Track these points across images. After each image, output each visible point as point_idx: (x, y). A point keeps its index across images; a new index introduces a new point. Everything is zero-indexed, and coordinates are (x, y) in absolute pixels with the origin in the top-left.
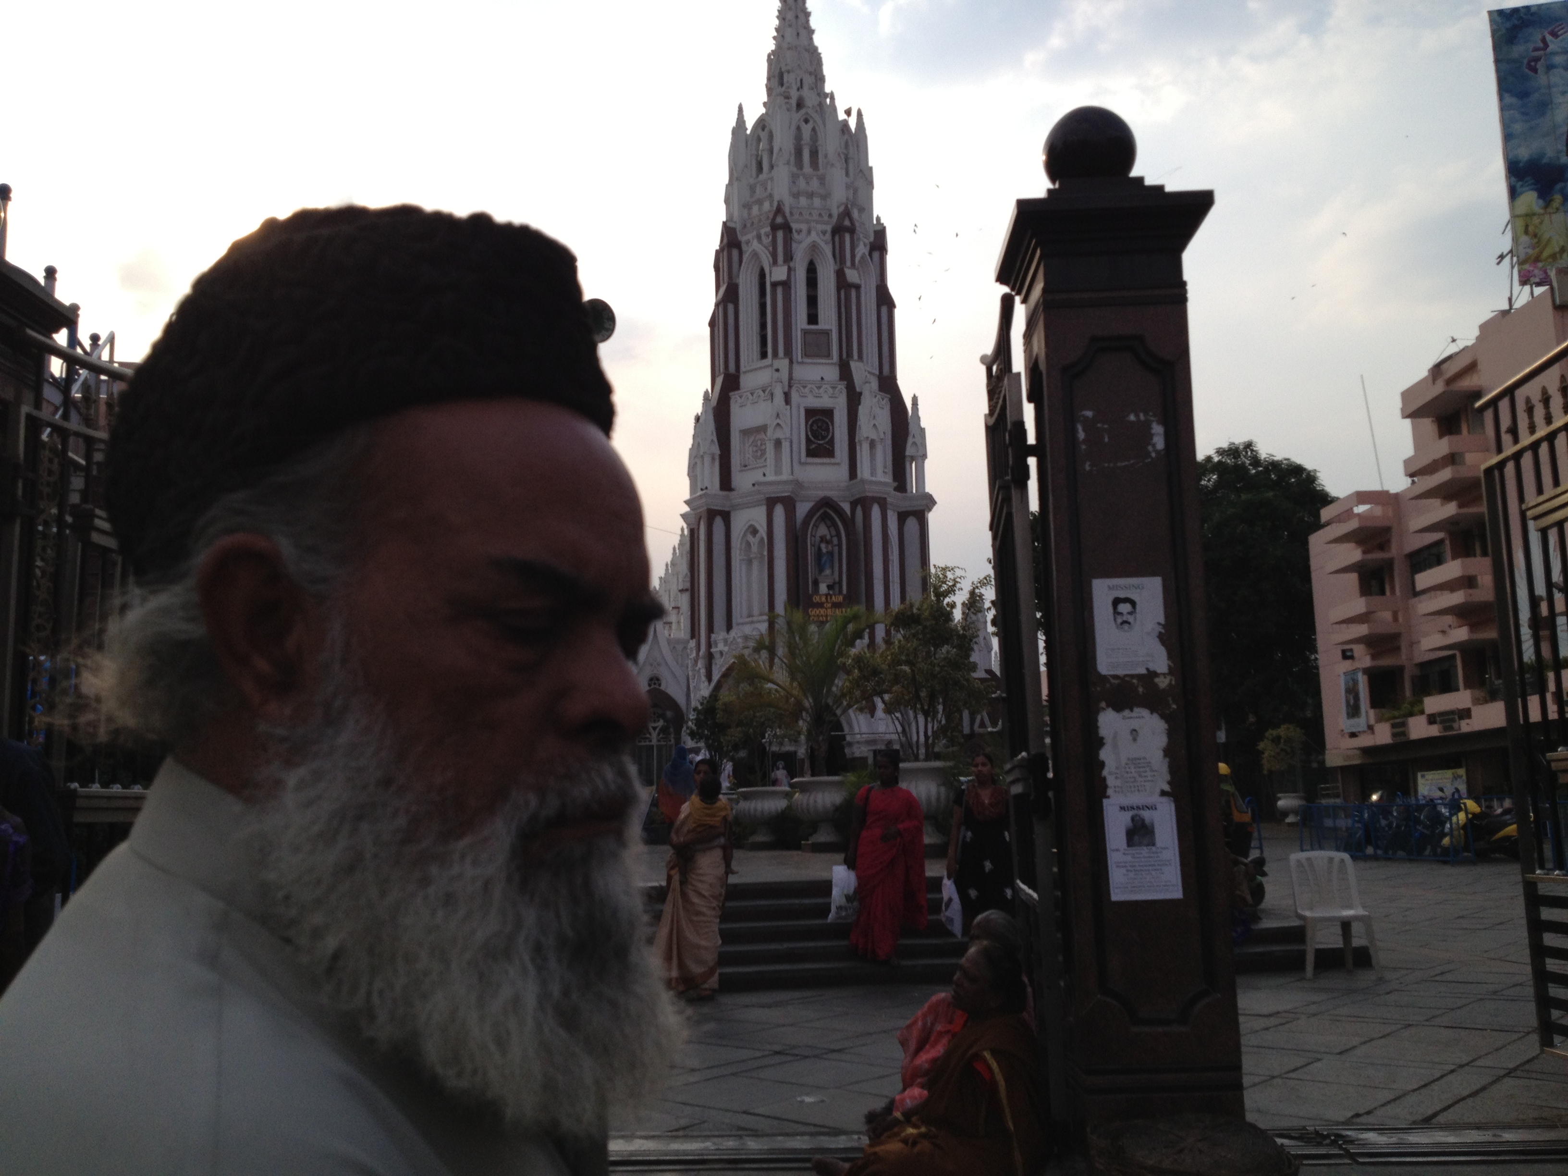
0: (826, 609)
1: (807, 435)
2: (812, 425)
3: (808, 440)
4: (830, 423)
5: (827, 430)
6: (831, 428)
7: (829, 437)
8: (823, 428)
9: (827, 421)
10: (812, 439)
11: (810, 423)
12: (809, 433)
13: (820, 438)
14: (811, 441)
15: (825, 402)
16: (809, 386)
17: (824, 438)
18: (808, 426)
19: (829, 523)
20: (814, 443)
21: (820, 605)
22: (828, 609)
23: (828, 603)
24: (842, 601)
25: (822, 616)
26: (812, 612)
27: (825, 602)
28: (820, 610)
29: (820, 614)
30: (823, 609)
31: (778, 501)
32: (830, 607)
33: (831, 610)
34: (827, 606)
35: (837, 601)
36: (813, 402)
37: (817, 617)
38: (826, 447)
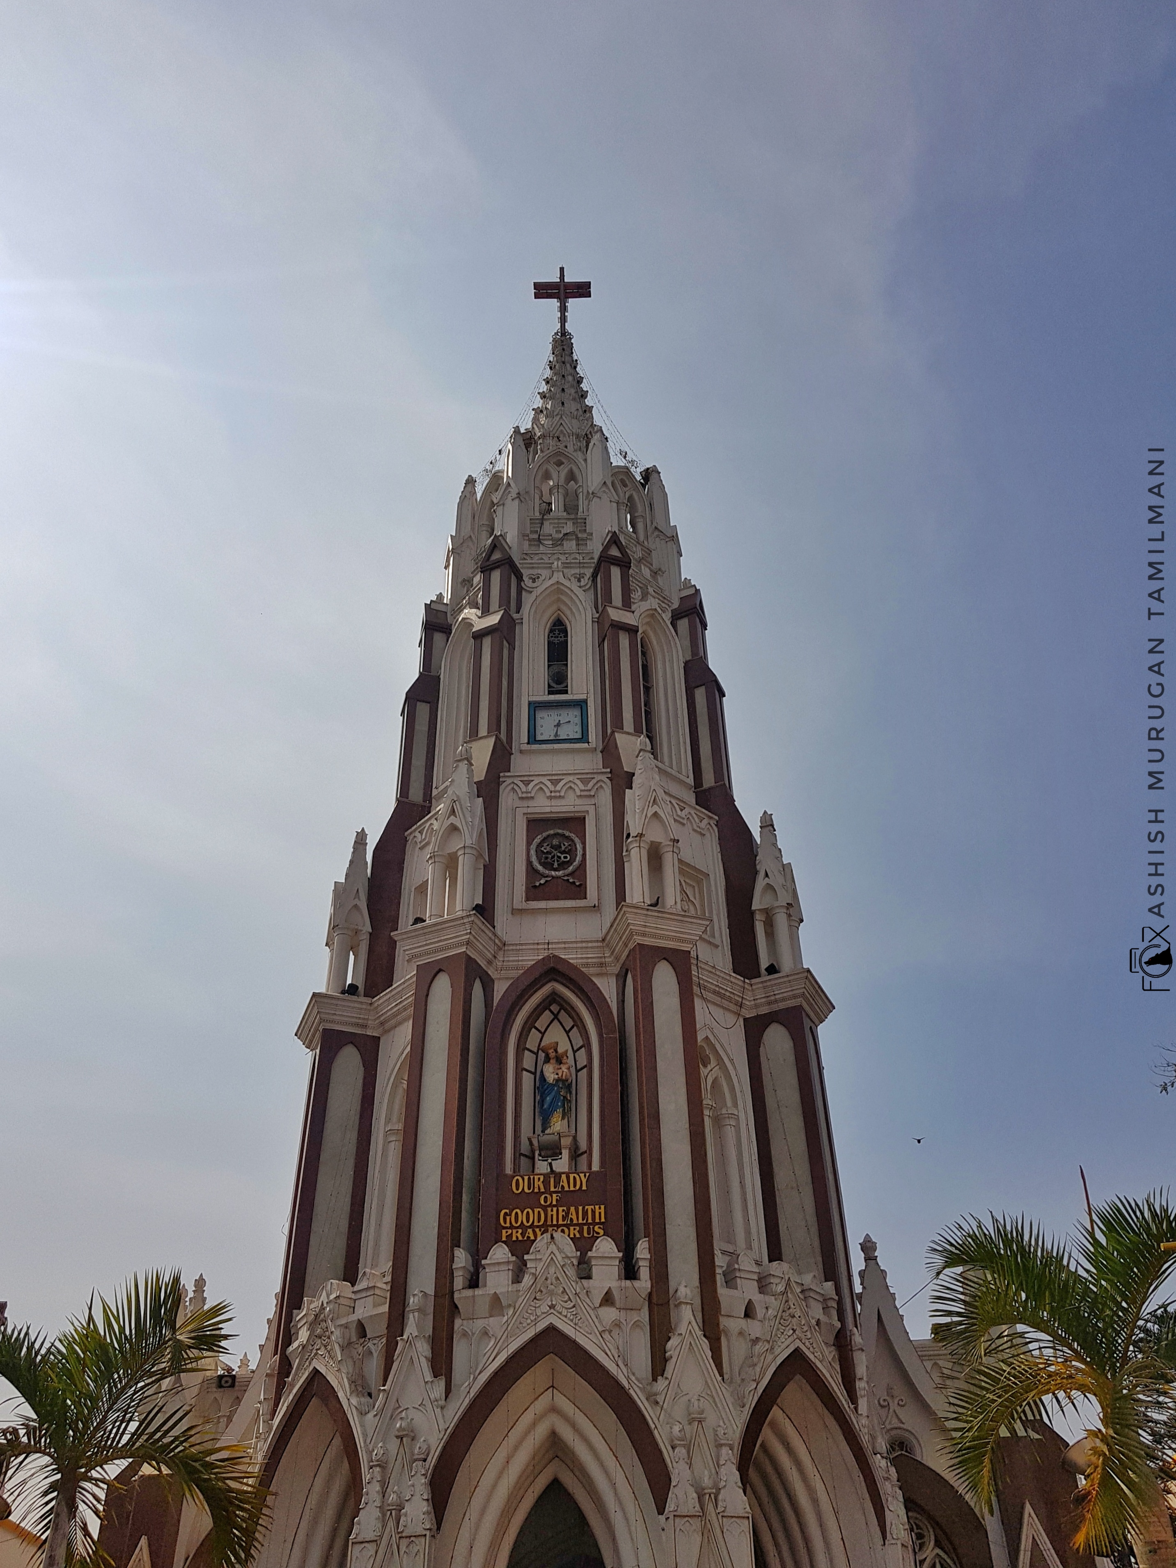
0: (545, 1209)
1: (529, 863)
2: (540, 845)
3: (531, 870)
4: (577, 840)
5: (572, 851)
6: (579, 847)
7: (576, 863)
8: (563, 848)
9: (572, 835)
10: (540, 868)
11: (538, 840)
12: (534, 859)
13: (556, 865)
14: (536, 871)
15: (568, 805)
16: (537, 780)
17: (563, 865)
18: (533, 847)
19: (569, 1023)
20: (543, 876)
21: (531, 1200)
22: (549, 1209)
23: (551, 1194)
24: (584, 1188)
25: (532, 1226)
26: (508, 1218)
27: (543, 1193)
28: (528, 1213)
29: (528, 1222)
30: (536, 1210)
31: (440, 970)
32: (554, 1203)
33: (558, 1211)
34: (548, 1203)
35: (572, 1188)
36: (543, 806)
37: (520, 1231)
38: (568, 880)
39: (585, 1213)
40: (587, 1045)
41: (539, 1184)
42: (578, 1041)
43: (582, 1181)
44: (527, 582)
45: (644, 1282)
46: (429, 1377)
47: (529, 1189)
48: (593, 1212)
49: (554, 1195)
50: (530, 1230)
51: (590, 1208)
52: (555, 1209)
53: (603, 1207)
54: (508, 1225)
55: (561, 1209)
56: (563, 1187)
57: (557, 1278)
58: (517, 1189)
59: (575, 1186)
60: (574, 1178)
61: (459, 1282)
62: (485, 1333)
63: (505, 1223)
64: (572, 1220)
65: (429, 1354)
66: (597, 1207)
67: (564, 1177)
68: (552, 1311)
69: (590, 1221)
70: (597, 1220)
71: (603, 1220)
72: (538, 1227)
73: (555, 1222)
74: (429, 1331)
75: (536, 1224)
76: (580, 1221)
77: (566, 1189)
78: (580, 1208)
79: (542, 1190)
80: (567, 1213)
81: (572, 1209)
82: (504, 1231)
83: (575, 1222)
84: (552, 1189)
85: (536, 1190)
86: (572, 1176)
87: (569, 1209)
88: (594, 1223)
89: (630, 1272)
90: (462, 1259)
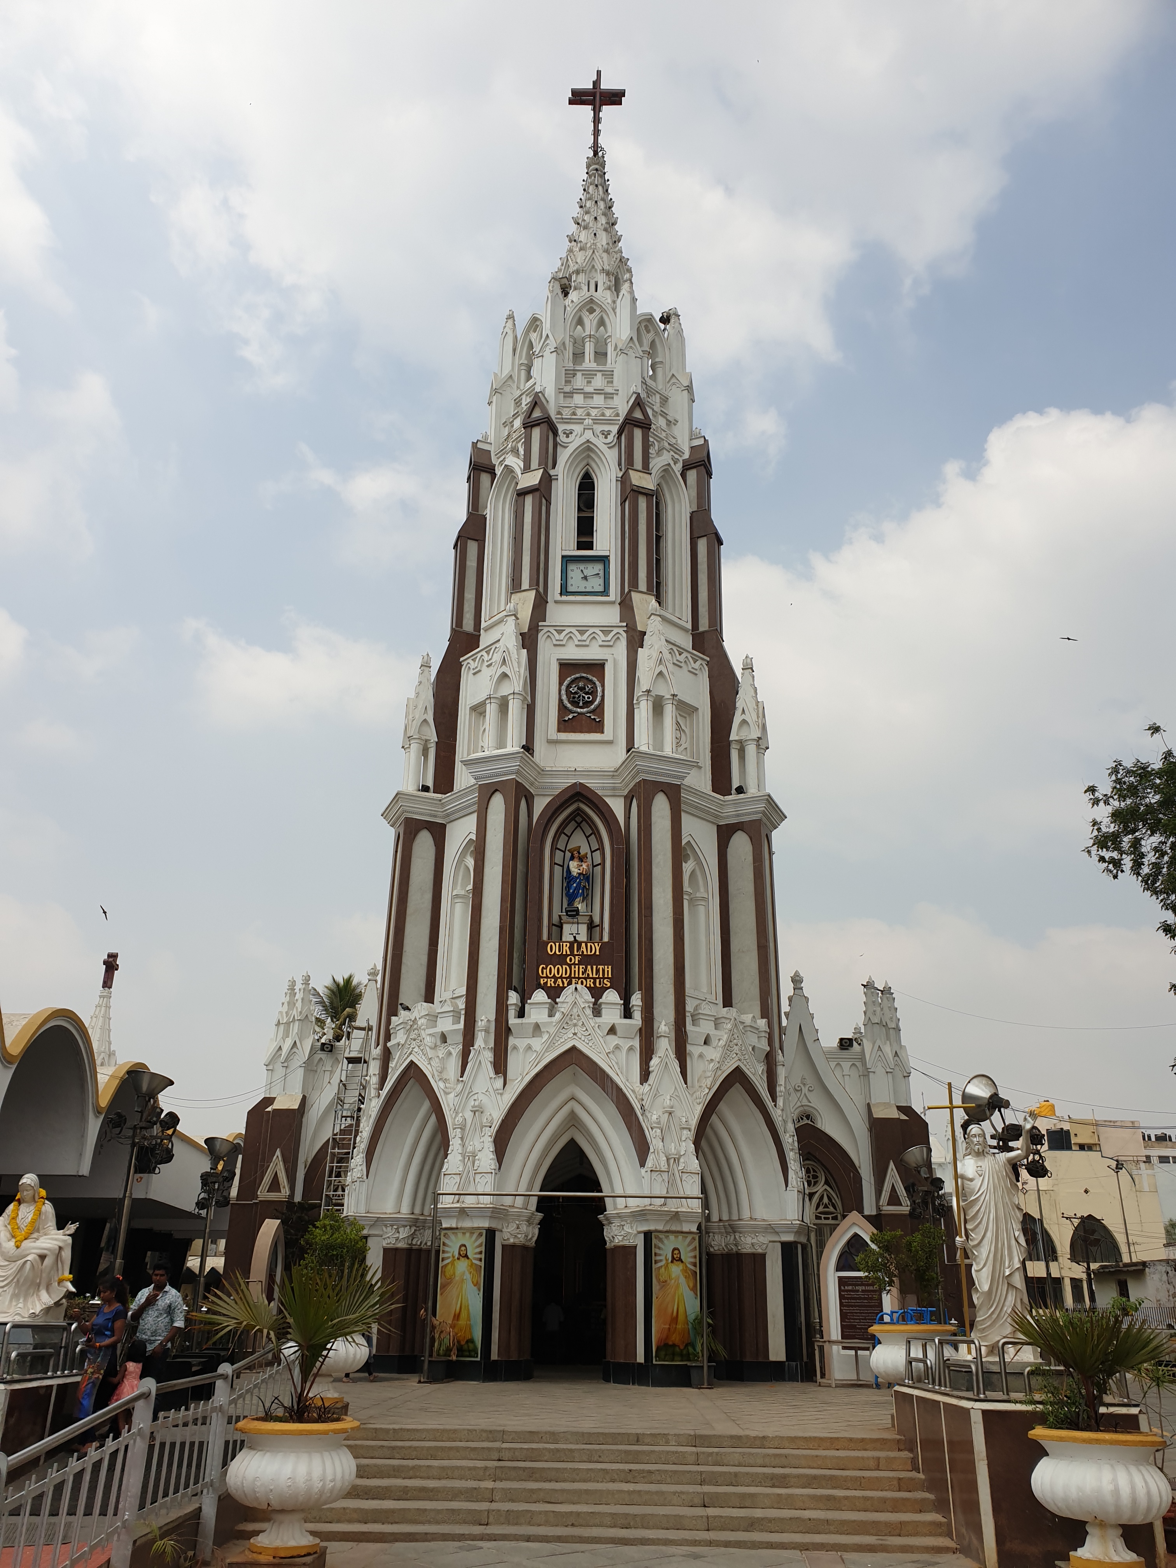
0: (570, 966)
1: (561, 701)
2: (569, 686)
3: (562, 707)
4: (597, 683)
5: (593, 693)
6: (599, 689)
7: (596, 703)
8: (587, 689)
9: (594, 679)
10: (569, 705)
11: (566, 683)
12: (564, 697)
13: (581, 704)
14: (566, 707)
15: (592, 653)
16: (568, 630)
17: (587, 704)
18: (564, 687)
19: (589, 831)
20: (571, 712)
21: (560, 960)
22: (573, 966)
23: (574, 956)
24: (598, 953)
25: (561, 977)
26: (545, 971)
27: (569, 955)
28: (558, 968)
29: (558, 974)
30: (564, 967)
31: (496, 790)
32: (577, 962)
33: (579, 968)
34: (573, 962)
35: (589, 953)
36: (573, 653)
37: (553, 980)
38: (590, 717)
39: (598, 971)
40: (601, 848)
41: (566, 949)
42: (595, 846)
43: (596, 948)
44: (562, 438)
45: (637, 1019)
46: (492, 1075)
47: (559, 952)
48: (603, 970)
49: (577, 957)
50: (560, 980)
51: (601, 967)
52: (577, 967)
53: (610, 967)
54: (545, 975)
55: (581, 967)
56: (583, 952)
57: (578, 1016)
58: (551, 951)
59: (591, 952)
60: (591, 946)
61: (512, 1013)
62: (529, 1048)
63: (543, 974)
64: (588, 974)
65: (492, 1060)
66: (606, 967)
67: (583, 945)
68: (575, 1037)
69: (601, 976)
70: (606, 976)
71: (610, 976)
72: (564, 978)
73: (577, 976)
74: (492, 1045)
75: (564, 976)
76: (594, 976)
77: (585, 953)
78: (594, 967)
79: (568, 953)
80: (585, 970)
81: (589, 967)
82: (542, 980)
83: (591, 976)
84: (576, 953)
85: (564, 953)
86: (589, 945)
87: (586, 968)
88: (604, 978)
89: (627, 1013)
90: (513, 998)
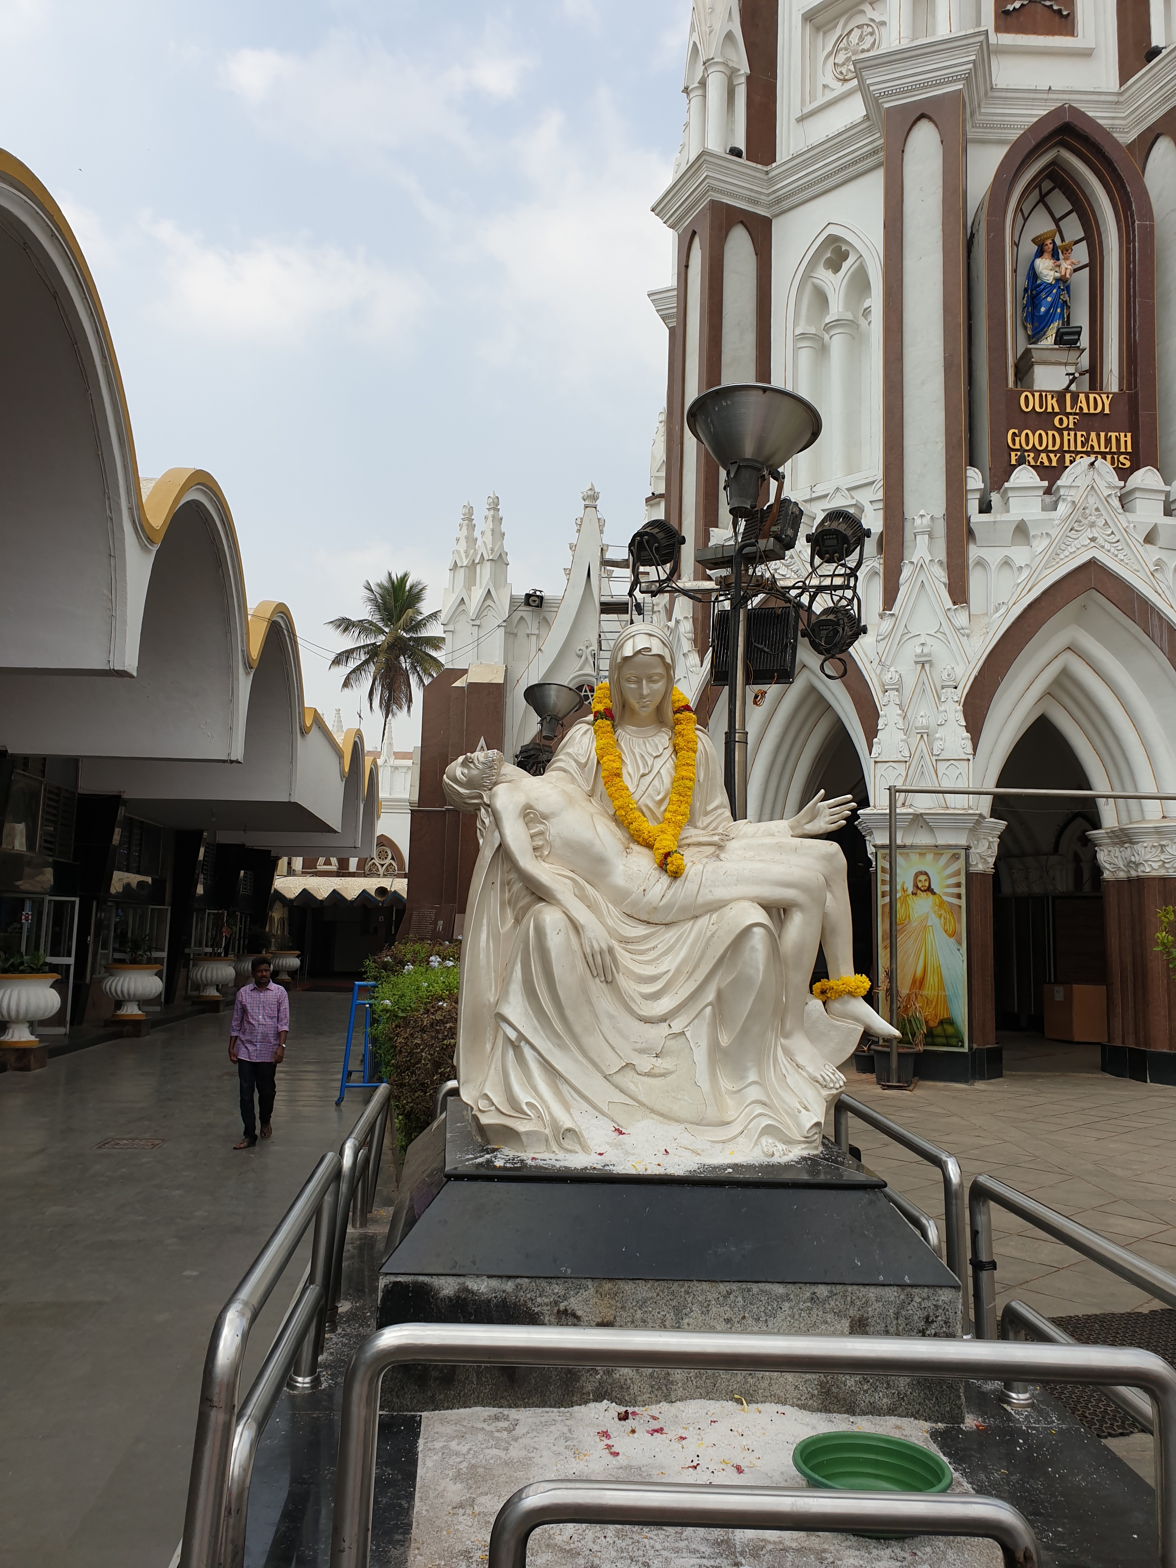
0: (1060, 431)
20: (1019, 1)
21: (1044, 420)
22: (1065, 433)
23: (1067, 415)
24: (1107, 411)
25: (1046, 451)
26: (1017, 439)
27: (1057, 414)
28: (1040, 435)
29: (1041, 445)
30: (1050, 433)
31: (923, 116)
32: (1071, 426)
33: (1075, 435)
34: (1065, 425)
35: (1092, 411)
37: (1032, 455)
38: (1051, 6)
39: (1108, 441)
40: (1095, 235)
41: (1052, 403)
43: (1104, 404)
46: (949, 603)
47: (1041, 407)
48: (1118, 440)
49: (1071, 417)
50: (1043, 455)
51: (1113, 435)
52: (1072, 433)
53: (1129, 435)
54: (1017, 447)
55: (1079, 434)
56: (1081, 408)
57: (1097, 509)
58: (1027, 406)
59: (1095, 409)
60: (1095, 398)
61: (973, 506)
62: (1007, 563)
63: (1014, 444)
64: (1092, 446)
65: (946, 581)
66: (1122, 434)
67: (1082, 397)
68: (1093, 544)
69: (1114, 449)
70: (1123, 450)
71: (1129, 450)
72: (1052, 452)
73: (1072, 448)
74: (943, 556)
75: (1050, 448)
76: (1103, 449)
77: (1085, 411)
78: (1102, 434)
79: (1057, 410)
80: (1087, 440)
81: (1093, 435)
82: (1013, 454)
83: (1096, 449)
84: (1068, 410)
85: (1050, 410)
86: (1091, 396)
87: (1089, 435)
88: (1120, 454)
90: (975, 479)
